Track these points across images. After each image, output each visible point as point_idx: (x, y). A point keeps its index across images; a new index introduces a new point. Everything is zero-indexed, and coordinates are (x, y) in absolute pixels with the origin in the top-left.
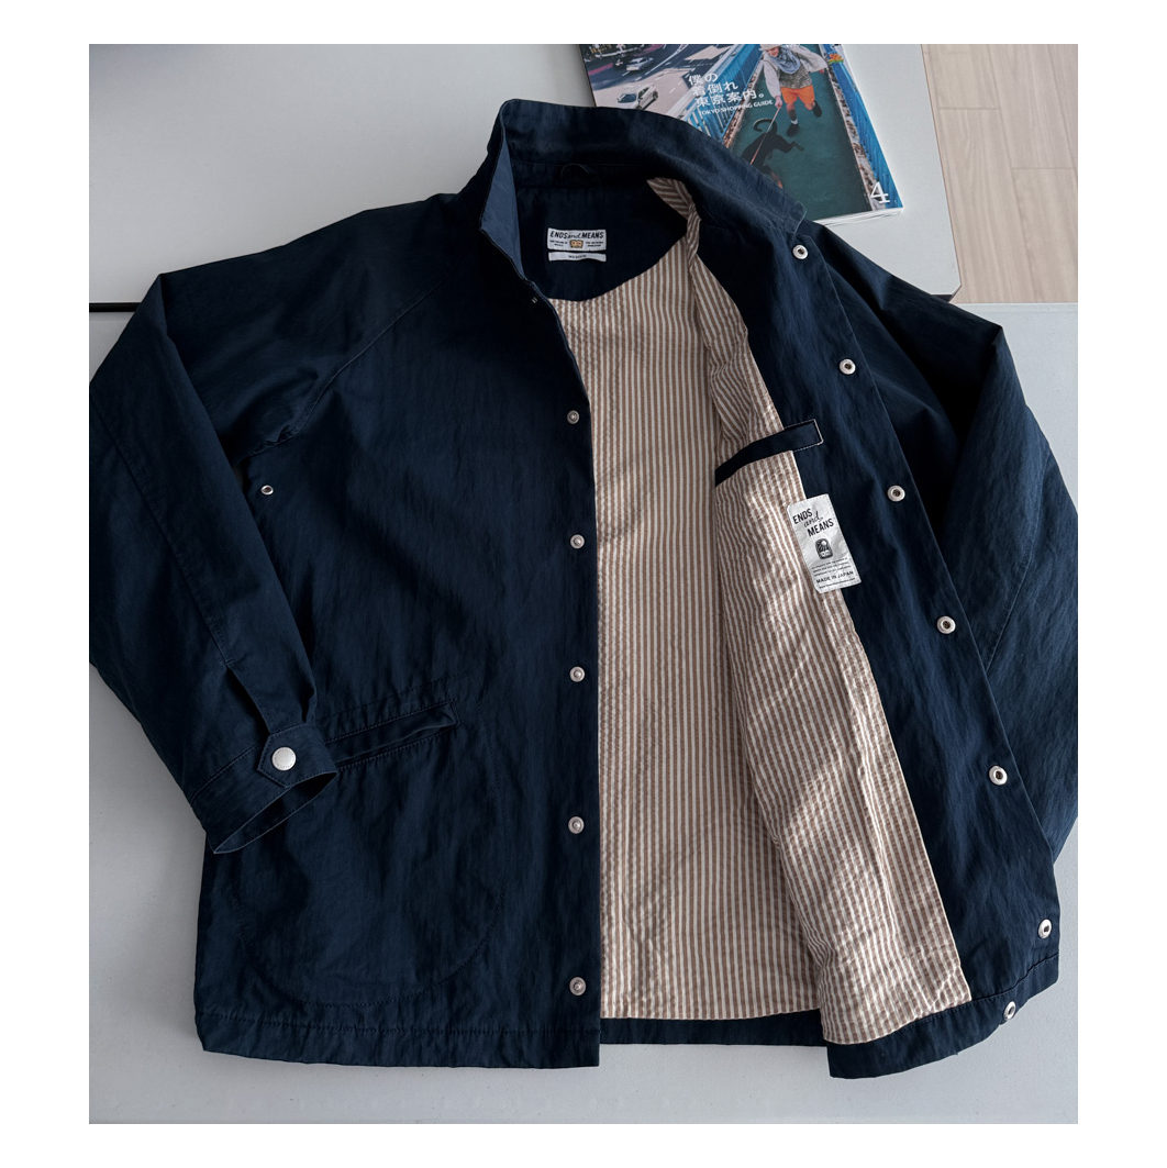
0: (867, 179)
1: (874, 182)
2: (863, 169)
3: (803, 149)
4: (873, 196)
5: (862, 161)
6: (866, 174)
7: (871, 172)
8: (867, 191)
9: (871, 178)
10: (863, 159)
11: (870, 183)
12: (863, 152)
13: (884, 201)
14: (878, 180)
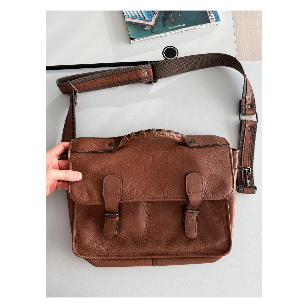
0: (209, 12)
1: (211, 12)
4: (211, 18)
8: (209, 16)
13: (215, 19)
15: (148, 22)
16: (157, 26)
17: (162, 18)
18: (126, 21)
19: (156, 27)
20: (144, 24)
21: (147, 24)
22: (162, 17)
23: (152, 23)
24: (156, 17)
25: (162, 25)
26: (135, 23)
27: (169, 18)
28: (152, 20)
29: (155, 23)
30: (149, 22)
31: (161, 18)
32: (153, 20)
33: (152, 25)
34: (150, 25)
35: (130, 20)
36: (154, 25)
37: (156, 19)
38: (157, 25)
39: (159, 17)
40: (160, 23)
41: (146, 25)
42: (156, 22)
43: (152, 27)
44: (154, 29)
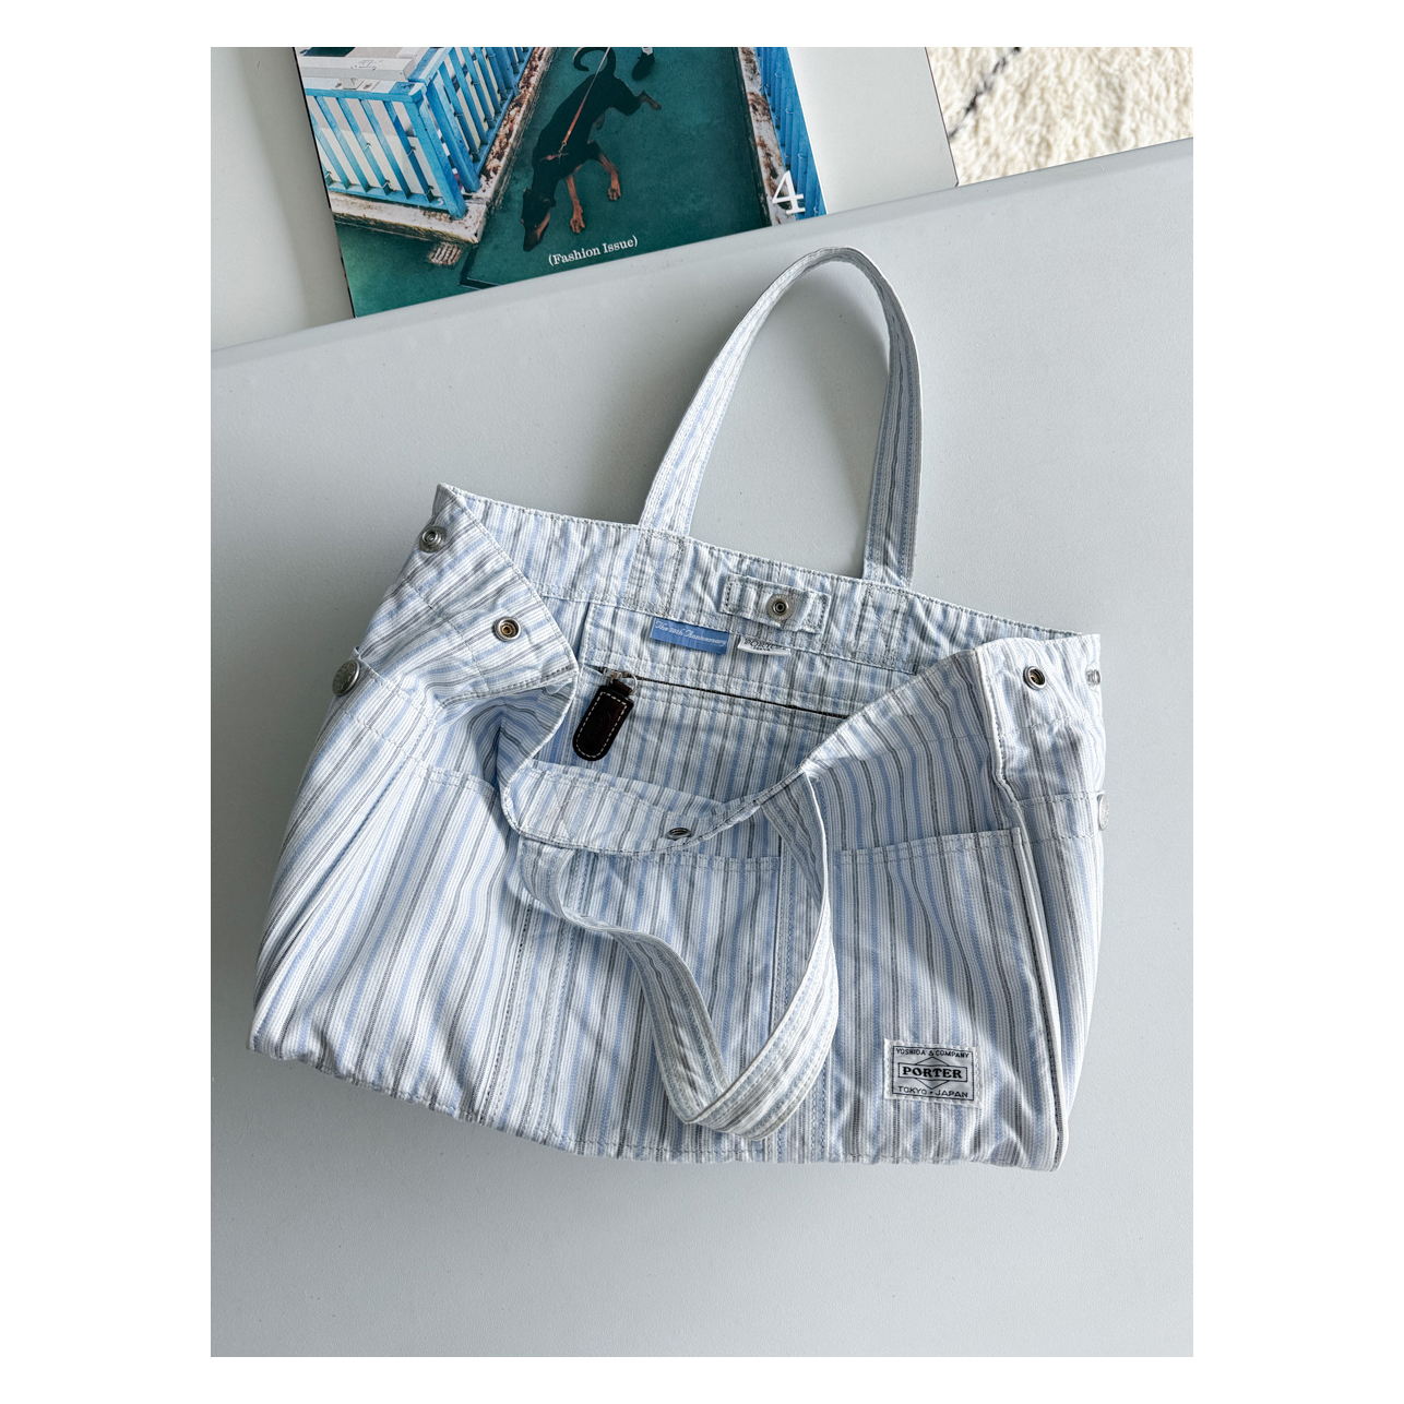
0: (769, 165)
1: (780, 170)
2: (763, 145)
3: (659, 108)
4: (776, 200)
5: (763, 129)
6: (768, 155)
7: (777, 152)
8: (767, 190)
9: (776, 164)
10: (765, 125)
11: (774, 174)
12: (766, 111)
13: (796, 209)
14: (788, 167)
15: (447, 224)
16: (496, 247)
17: (521, 199)
18: (335, 216)
19: (486, 252)
20: (430, 233)
21: (444, 235)
22: (525, 195)
23: (468, 229)
24: (489, 194)
25: (521, 241)
26: (381, 224)
27: (556, 199)
28: (467, 211)
29: (486, 227)
30: (452, 219)
31: (518, 198)
32: (477, 211)
33: (468, 242)
34: (457, 242)
35: (357, 209)
36: (476, 241)
37: (490, 206)
38: (496, 241)
39: (507, 197)
40: (513, 226)
41: (434, 240)
42: (488, 221)
43: (470, 251)
44: (478, 262)
